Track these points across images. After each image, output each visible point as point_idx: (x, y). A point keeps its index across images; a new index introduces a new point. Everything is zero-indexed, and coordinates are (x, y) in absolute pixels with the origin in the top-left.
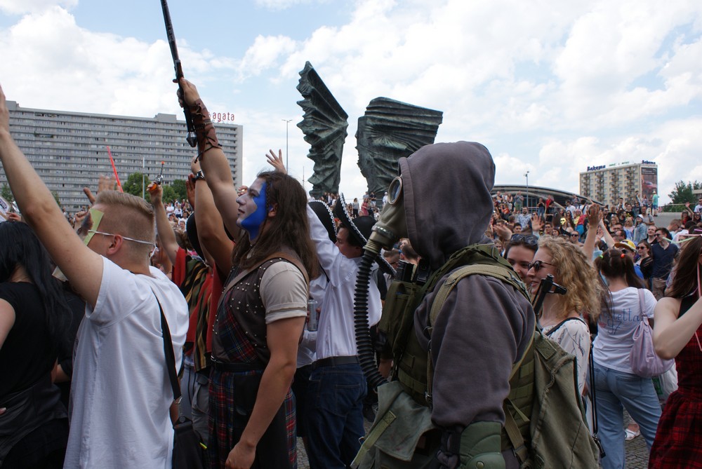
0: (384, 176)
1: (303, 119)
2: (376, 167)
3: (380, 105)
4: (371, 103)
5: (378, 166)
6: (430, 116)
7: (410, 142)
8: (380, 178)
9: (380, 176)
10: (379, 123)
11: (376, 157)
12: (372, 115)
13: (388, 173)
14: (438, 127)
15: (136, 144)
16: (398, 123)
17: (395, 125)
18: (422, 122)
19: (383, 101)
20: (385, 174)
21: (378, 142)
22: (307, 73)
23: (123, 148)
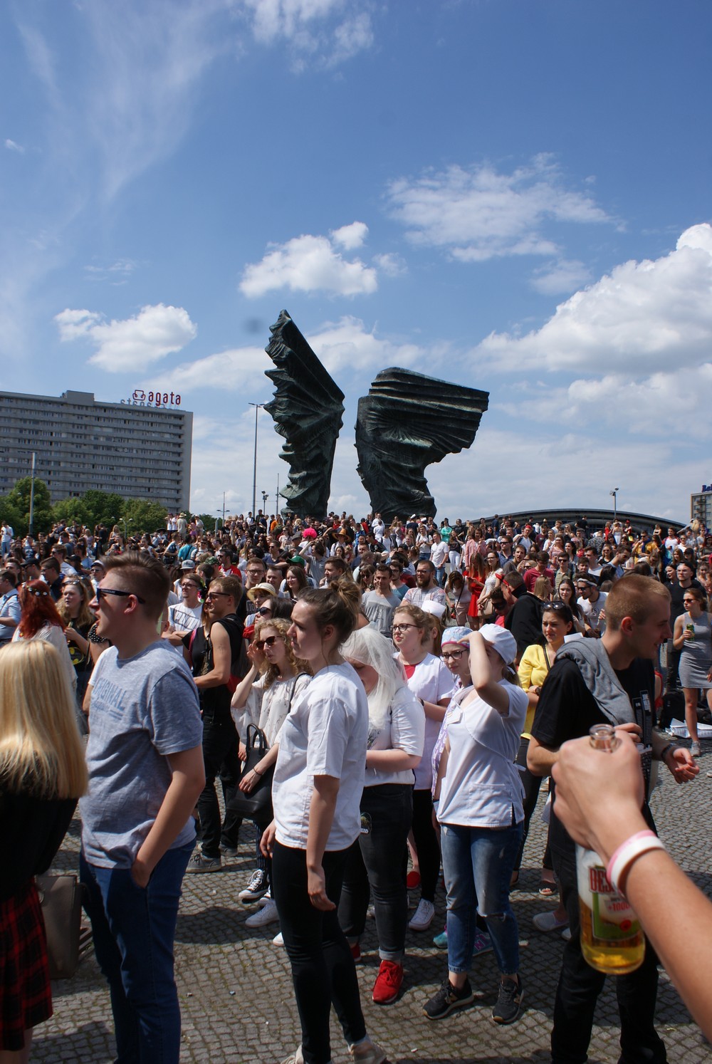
0: (396, 489)
1: (273, 398)
2: (385, 474)
3: (393, 380)
4: (379, 376)
5: (387, 473)
6: (469, 398)
7: (439, 439)
8: (391, 491)
9: (391, 488)
10: (390, 407)
11: (384, 459)
12: (380, 395)
13: (402, 484)
14: (481, 415)
15: (32, 436)
16: (419, 407)
17: (415, 411)
18: (456, 407)
19: (398, 374)
20: (399, 486)
21: (388, 437)
22: (281, 329)
23: (11, 441)
